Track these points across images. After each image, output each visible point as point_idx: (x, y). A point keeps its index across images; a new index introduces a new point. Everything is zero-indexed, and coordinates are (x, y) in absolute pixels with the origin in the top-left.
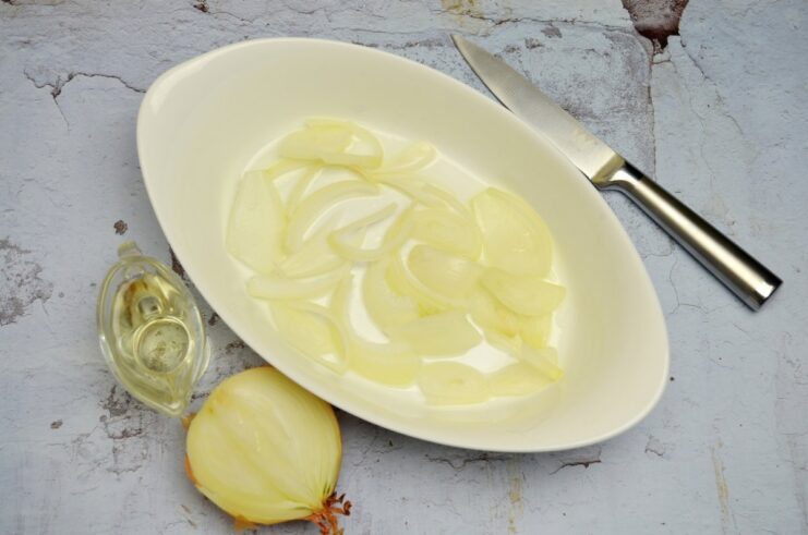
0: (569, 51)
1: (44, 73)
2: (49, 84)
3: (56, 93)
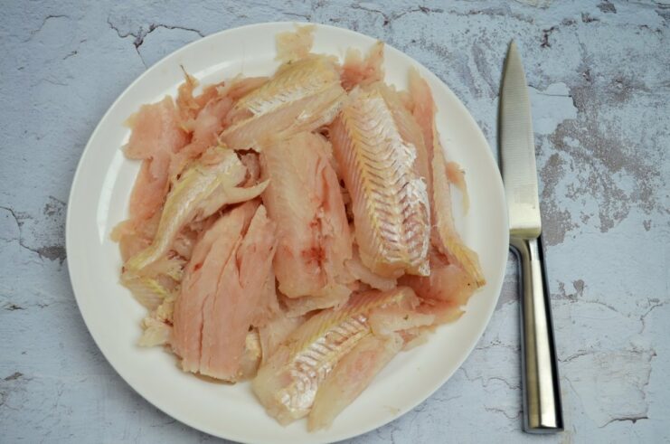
0: (623, 26)
1: (127, 23)
2: (132, 34)
3: (138, 44)
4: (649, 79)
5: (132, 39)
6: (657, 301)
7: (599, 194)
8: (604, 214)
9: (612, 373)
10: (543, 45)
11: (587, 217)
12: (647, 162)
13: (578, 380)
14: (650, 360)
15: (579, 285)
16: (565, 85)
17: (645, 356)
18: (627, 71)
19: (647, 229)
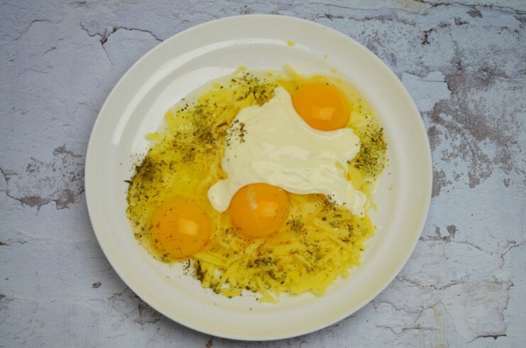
0: (488, 28)
1: (95, 26)
2: (99, 34)
3: (104, 41)
4: (509, 69)
5: (99, 38)
6: (515, 243)
7: (468, 158)
8: (472, 173)
9: (478, 299)
10: (424, 43)
11: (459, 176)
12: (507, 133)
13: (451, 304)
14: (508, 289)
15: (452, 229)
16: (441, 73)
17: (505, 286)
18: (491, 62)
19: (507, 186)
